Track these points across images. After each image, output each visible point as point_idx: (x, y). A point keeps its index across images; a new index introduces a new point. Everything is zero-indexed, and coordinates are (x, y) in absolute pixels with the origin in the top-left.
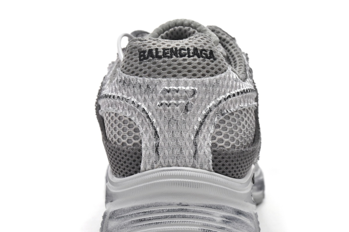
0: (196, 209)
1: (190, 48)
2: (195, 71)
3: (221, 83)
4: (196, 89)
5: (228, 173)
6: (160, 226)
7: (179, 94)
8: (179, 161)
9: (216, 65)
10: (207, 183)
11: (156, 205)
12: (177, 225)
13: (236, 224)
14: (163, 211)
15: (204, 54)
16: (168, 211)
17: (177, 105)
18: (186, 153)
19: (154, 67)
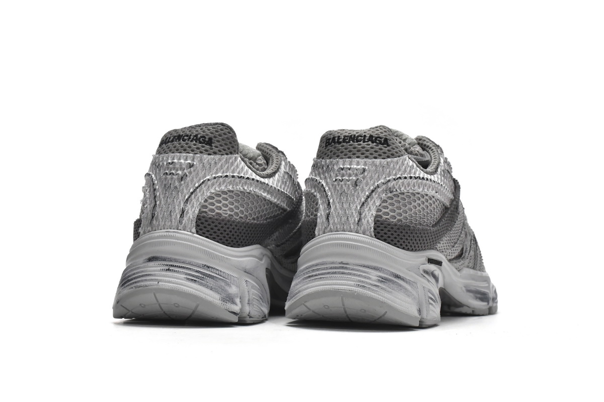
0: (354, 267)
1: (367, 135)
2: (367, 154)
3: (392, 165)
4: (367, 168)
5: (391, 242)
6: (323, 281)
7: (350, 172)
8: (345, 227)
9: (389, 151)
10: (366, 246)
11: (322, 264)
12: (337, 280)
13: (392, 285)
14: (327, 269)
15: (378, 140)
16: (331, 268)
17: (348, 181)
18: (351, 220)
19: (334, 150)
